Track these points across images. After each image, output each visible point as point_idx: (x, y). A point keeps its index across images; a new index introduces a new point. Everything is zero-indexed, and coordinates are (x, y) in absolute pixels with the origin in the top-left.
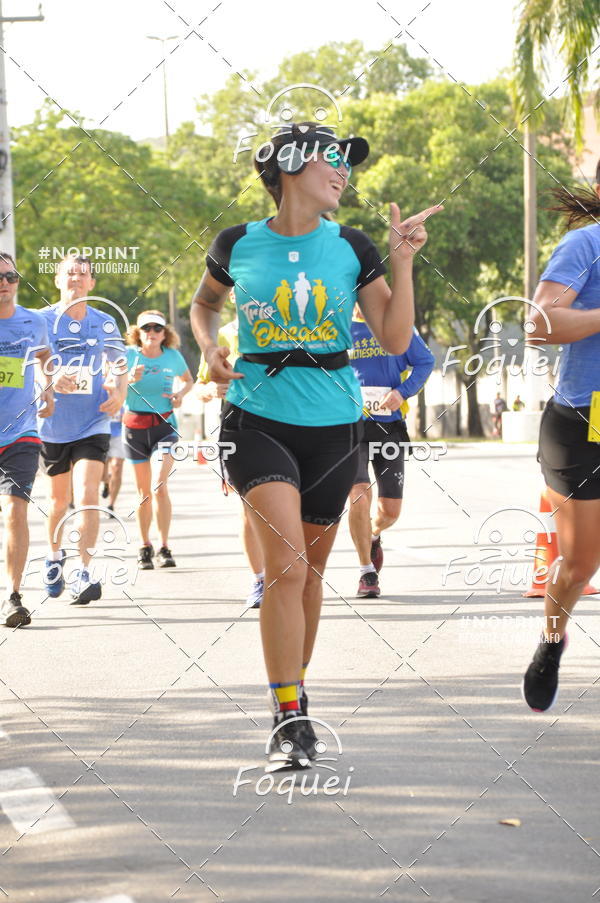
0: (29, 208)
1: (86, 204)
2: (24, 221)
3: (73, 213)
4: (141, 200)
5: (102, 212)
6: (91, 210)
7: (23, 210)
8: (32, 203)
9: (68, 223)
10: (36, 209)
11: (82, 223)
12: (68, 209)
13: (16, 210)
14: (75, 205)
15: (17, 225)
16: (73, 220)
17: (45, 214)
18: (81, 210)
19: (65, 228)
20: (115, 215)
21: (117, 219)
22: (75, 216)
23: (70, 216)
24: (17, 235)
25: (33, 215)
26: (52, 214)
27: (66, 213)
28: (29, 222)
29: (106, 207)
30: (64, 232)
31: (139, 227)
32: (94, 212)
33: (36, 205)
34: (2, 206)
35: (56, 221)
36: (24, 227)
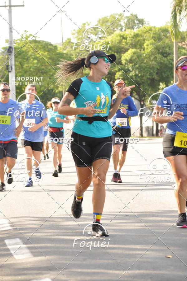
0: (20, 64)
1: (37, 63)
2: (18, 68)
3: (33, 66)
4: (54, 62)
5: (42, 66)
6: (39, 65)
7: (18, 65)
8: (20, 63)
9: (31, 69)
10: (22, 65)
11: (36, 69)
12: (32, 65)
13: (15, 65)
14: (34, 64)
15: (16, 70)
16: (33, 68)
17: (24, 67)
18: (35, 65)
19: (30, 71)
20: (46, 67)
21: (47, 68)
22: (34, 67)
23: (32, 67)
24: (15, 73)
25: (21, 67)
26: (26, 66)
27: (31, 66)
29: (43, 64)
30: (30, 72)
31: (54, 71)
32: (40, 66)
33: (22, 64)
34: (11, 64)
35: (28, 69)
36: (18, 71)
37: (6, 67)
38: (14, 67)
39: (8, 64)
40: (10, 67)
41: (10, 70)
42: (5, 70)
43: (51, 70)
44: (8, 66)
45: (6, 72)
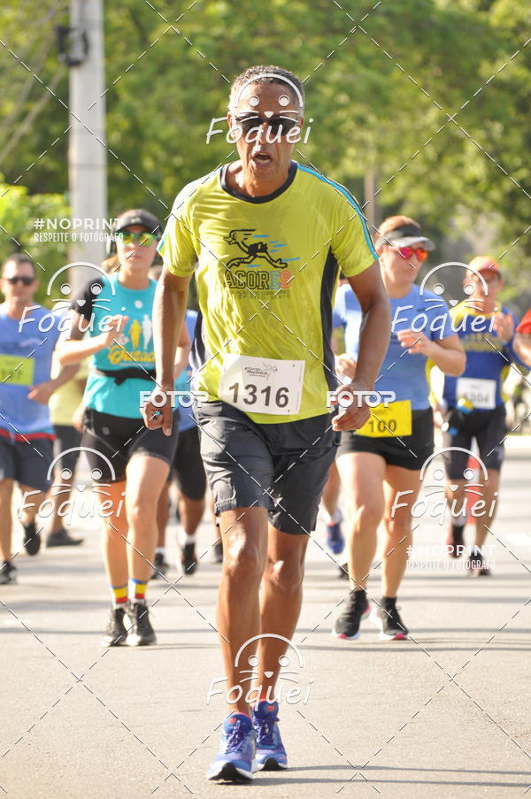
0: (129, 25)
1: (228, 20)
2: (121, 47)
3: (205, 35)
4: (322, 15)
5: (255, 34)
6: (236, 30)
7: (119, 29)
8: (135, 15)
9: (196, 53)
10: (141, 24)
11: (219, 53)
12: (196, 28)
13: (107, 29)
14: (208, 22)
15: (109, 53)
16: (204, 48)
17: (156, 38)
18: (218, 30)
19: (189, 62)
20: (277, 40)
21: (279, 47)
22: (209, 42)
23: (201, 40)
25: (136, 37)
26: (168, 36)
27: (193, 36)
28: (127, 52)
29: (262, 26)
30: (189, 69)
31: (319, 63)
32: (241, 35)
33: (143, 20)
34: (82, 20)
35: (174, 48)
36: (119, 59)
37: (52, 36)
38: (97, 38)
39: (68, 18)
40: (75, 36)
41: (77, 53)
42: (49, 55)
43: (306, 56)
44: (63, 32)
45: (55, 67)
